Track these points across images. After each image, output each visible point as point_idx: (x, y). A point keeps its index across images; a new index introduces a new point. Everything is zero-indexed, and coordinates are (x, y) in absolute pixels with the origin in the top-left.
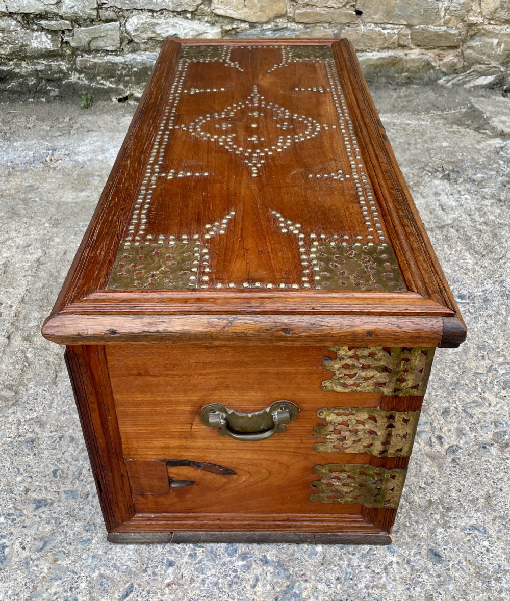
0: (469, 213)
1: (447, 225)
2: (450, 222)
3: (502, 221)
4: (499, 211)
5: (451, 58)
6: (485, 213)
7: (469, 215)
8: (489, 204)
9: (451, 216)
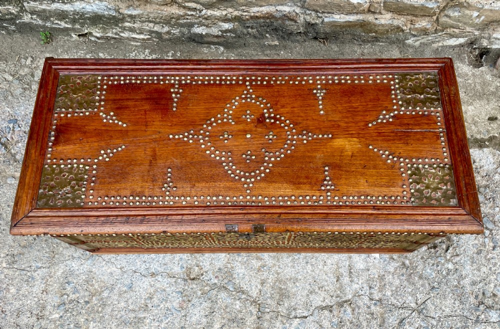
0: (371, 283)
1: (346, 302)
2: (350, 297)
3: (395, 301)
4: (397, 282)
5: (424, 24)
6: (385, 285)
7: (370, 288)
8: (392, 270)
9: (355, 286)
